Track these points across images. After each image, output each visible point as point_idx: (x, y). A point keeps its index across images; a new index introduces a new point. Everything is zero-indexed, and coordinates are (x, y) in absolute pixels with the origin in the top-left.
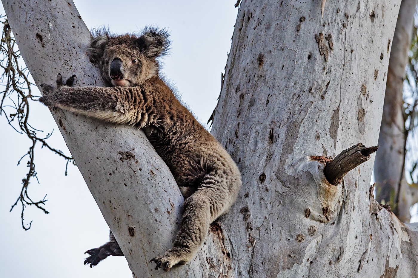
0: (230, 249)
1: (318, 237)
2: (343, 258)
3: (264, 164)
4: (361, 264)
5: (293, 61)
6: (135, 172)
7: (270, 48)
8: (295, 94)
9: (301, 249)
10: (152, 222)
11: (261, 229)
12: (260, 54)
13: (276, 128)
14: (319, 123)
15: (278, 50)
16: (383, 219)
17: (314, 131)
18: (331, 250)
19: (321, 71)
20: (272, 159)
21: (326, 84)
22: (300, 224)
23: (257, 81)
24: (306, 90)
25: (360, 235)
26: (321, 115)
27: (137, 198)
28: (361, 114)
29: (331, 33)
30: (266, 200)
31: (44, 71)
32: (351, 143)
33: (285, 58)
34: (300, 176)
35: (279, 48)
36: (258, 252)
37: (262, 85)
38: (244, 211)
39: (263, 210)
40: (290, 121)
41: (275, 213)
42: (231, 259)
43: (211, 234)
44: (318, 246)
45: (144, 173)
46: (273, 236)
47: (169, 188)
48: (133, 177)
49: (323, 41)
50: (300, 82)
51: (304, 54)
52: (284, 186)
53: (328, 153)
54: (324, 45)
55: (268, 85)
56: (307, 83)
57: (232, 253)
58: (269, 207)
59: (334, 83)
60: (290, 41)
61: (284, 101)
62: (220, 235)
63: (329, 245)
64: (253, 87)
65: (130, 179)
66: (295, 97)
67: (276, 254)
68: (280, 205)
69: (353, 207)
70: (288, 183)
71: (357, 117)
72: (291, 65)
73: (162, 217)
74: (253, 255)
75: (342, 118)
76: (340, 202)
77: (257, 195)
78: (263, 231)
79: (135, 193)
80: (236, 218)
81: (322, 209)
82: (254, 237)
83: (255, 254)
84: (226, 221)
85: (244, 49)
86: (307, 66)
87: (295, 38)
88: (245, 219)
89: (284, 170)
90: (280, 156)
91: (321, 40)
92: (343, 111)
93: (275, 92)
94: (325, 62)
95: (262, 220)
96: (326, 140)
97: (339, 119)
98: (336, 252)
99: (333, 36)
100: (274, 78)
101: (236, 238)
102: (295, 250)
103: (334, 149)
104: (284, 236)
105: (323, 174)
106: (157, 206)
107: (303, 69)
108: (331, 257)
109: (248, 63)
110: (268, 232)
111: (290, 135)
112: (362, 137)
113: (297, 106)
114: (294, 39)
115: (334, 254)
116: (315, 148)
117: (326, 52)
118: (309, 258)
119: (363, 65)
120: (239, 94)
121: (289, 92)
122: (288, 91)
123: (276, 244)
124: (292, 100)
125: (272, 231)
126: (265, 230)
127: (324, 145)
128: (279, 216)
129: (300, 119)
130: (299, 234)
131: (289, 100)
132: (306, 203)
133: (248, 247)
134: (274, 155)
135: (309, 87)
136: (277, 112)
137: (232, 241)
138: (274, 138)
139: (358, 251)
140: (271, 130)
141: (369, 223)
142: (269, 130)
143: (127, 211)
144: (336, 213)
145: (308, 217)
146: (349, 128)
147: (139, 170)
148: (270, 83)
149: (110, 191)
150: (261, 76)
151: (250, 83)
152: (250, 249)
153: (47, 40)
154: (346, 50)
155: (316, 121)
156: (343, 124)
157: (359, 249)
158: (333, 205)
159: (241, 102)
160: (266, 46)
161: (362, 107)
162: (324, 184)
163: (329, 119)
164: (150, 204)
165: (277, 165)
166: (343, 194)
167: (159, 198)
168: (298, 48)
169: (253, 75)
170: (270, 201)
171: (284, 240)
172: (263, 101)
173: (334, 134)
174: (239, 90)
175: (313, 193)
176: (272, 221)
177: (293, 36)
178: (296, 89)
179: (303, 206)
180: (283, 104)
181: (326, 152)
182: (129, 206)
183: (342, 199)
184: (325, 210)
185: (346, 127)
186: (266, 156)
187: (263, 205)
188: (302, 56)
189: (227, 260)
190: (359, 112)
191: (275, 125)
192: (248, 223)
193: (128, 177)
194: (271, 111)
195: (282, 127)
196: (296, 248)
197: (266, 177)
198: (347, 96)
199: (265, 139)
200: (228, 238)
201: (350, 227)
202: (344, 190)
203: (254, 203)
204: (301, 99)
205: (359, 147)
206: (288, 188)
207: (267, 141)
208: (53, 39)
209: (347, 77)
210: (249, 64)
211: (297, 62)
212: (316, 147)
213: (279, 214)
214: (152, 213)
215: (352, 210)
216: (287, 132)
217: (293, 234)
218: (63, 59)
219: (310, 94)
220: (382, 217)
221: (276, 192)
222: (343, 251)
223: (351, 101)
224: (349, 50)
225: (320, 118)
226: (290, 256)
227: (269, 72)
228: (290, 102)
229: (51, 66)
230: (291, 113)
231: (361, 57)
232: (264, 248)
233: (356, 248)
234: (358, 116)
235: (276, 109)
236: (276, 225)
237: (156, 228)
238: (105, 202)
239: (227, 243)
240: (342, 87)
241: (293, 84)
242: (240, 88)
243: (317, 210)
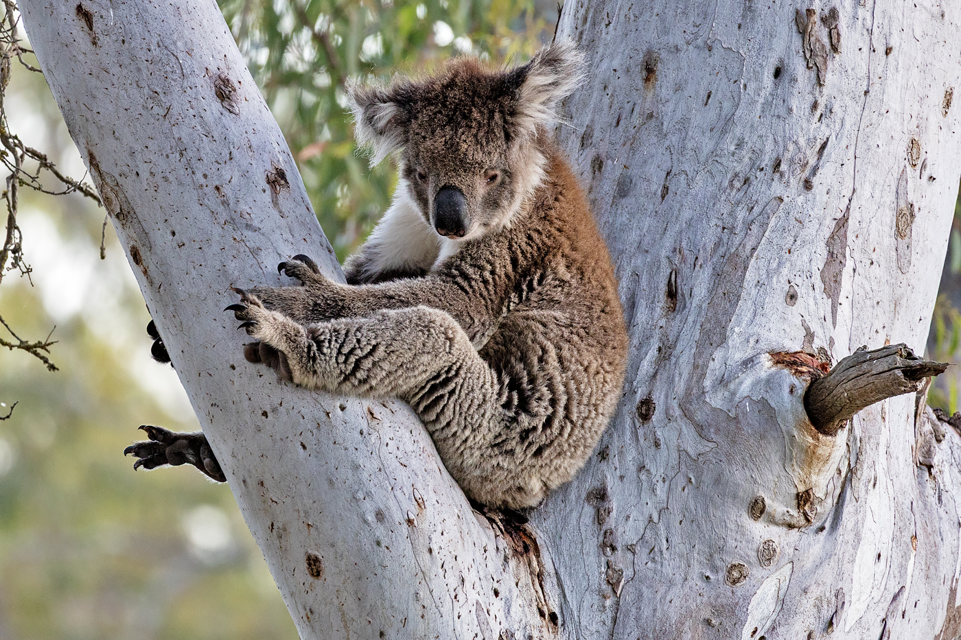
0: (557, 600)
1: (782, 570)
2: (842, 622)
3: (652, 371)
4: (887, 626)
5: (736, 81)
6: (328, 414)
7: (677, 38)
8: (736, 175)
9: (737, 604)
10: (368, 548)
11: (638, 549)
12: (648, 52)
13: (686, 270)
14: (796, 256)
15: (697, 47)
16: (946, 468)
17: (783, 280)
18: (812, 602)
19: (807, 114)
20: (673, 360)
21: (818, 146)
22: (738, 537)
23: (639, 129)
24: (766, 165)
25: (887, 550)
26: (803, 234)
27: (331, 482)
28: (905, 218)
29: (837, 7)
30: (653, 471)
31: (95, 111)
32: (875, 303)
33: (716, 72)
34: (743, 413)
35: (700, 42)
36: (628, 611)
37: (651, 141)
38: (597, 498)
39: (645, 496)
40: (722, 250)
41: (675, 507)
42: (559, 630)
43: (512, 563)
44: (782, 592)
45: (352, 417)
46: (668, 570)
47: (414, 454)
48: (324, 428)
49: (816, 28)
50: (751, 141)
51: (764, 63)
52: (700, 436)
53: (815, 338)
54: (818, 40)
55: (667, 143)
56: (769, 146)
57: (562, 612)
58: (661, 489)
59: (839, 144)
60: (729, 24)
61: (709, 195)
62: (535, 563)
63: (810, 591)
64: (629, 143)
65: (315, 431)
66: (737, 184)
67: (674, 618)
68: (690, 486)
69: (873, 478)
70: (712, 430)
71: (894, 228)
72: (729, 95)
73: (393, 534)
74: (615, 620)
75: (854, 238)
76: (840, 472)
77: (631, 455)
78: (642, 554)
79: (327, 469)
80: (575, 515)
81: (793, 497)
82: (619, 570)
83: (620, 616)
84: (549, 521)
85: (607, 25)
86: (770, 99)
87: (744, 17)
88: (599, 519)
89: (703, 393)
90: (693, 351)
91: (810, 27)
92: (859, 219)
93: (686, 167)
94: (818, 87)
95: (642, 525)
96: (811, 302)
97: (848, 243)
98: (826, 607)
99: (841, 14)
100: (684, 123)
101: (573, 571)
102: (723, 606)
103: (832, 327)
104: (696, 569)
105: (801, 408)
106: (382, 507)
107: (759, 107)
108: (812, 620)
109: (615, 70)
110: (656, 558)
111: (720, 291)
112: (905, 282)
113: (740, 208)
114: (740, 21)
115: (819, 611)
116: (783, 328)
117: (821, 59)
118: (756, 629)
119: (915, 84)
120: (590, 153)
121: (721, 168)
122: (718, 166)
123: (674, 589)
124: (728, 191)
125: (666, 555)
126: (648, 551)
127: (807, 318)
128: (684, 516)
129: (749, 248)
130: (733, 563)
131: (722, 191)
132: (755, 482)
133: (605, 597)
134: (679, 348)
135: (775, 155)
136: (689, 224)
137: (562, 577)
138: (679, 297)
139: (880, 594)
140: (671, 273)
141: (912, 503)
142: (665, 271)
143: (306, 512)
144: (829, 501)
145: (759, 517)
146: (872, 263)
147: (339, 409)
148: (674, 139)
149: (262, 456)
150: (651, 116)
151: (620, 128)
152: (608, 603)
153: (104, 27)
154: (874, 51)
155: (789, 253)
156: (857, 255)
157: (882, 588)
158: (823, 482)
159: (593, 178)
160: (666, 31)
161: (906, 201)
162: (804, 435)
163: (823, 244)
164: (364, 499)
165: (685, 376)
166: (849, 451)
167: (388, 485)
168: (750, 47)
169: (628, 107)
170: (663, 475)
171: (696, 582)
172: (654, 187)
173: (832, 286)
174: (590, 141)
175: (775, 458)
176: (668, 528)
177: (739, 12)
178: (740, 161)
179: (747, 491)
180: (706, 202)
181: (810, 336)
182: (312, 501)
183: (847, 463)
184: (803, 499)
185: (864, 261)
186: (657, 346)
187: (645, 484)
188: (758, 69)
189: (550, 630)
190: (900, 214)
191: (682, 258)
192: (605, 533)
193: (309, 426)
194: (674, 219)
195: (701, 266)
196: (724, 601)
197: (655, 408)
198: (871, 176)
199: (654, 297)
200: (553, 572)
201: (863, 535)
202: (852, 439)
203: (622, 478)
204: (751, 189)
205: (898, 358)
206: (710, 444)
207: (661, 305)
208: (122, 26)
209: (874, 122)
210: (618, 74)
211: (745, 86)
212: (785, 327)
213: (685, 509)
214: (369, 525)
215: (869, 488)
216: (712, 283)
217: (719, 563)
218: (147, 87)
219: (777, 176)
220: (945, 463)
221: (679, 451)
222: (844, 603)
223: (881, 187)
224: (881, 49)
225: (798, 242)
226: (708, 622)
227: (671, 106)
228: (724, 197)
229: (113, 102)
230: (724, 228)
231: (911, 63)
232: (645, 601)
233: (875, 588)
234: (897, 226)
235: (687, 214)
236: (675, 540)
237: (377, 564)
238: (248, 480)
239: (550, 584)
240: (858, 152)
241: (732, 148)
242: (591, 137)
243: (781, 499)
